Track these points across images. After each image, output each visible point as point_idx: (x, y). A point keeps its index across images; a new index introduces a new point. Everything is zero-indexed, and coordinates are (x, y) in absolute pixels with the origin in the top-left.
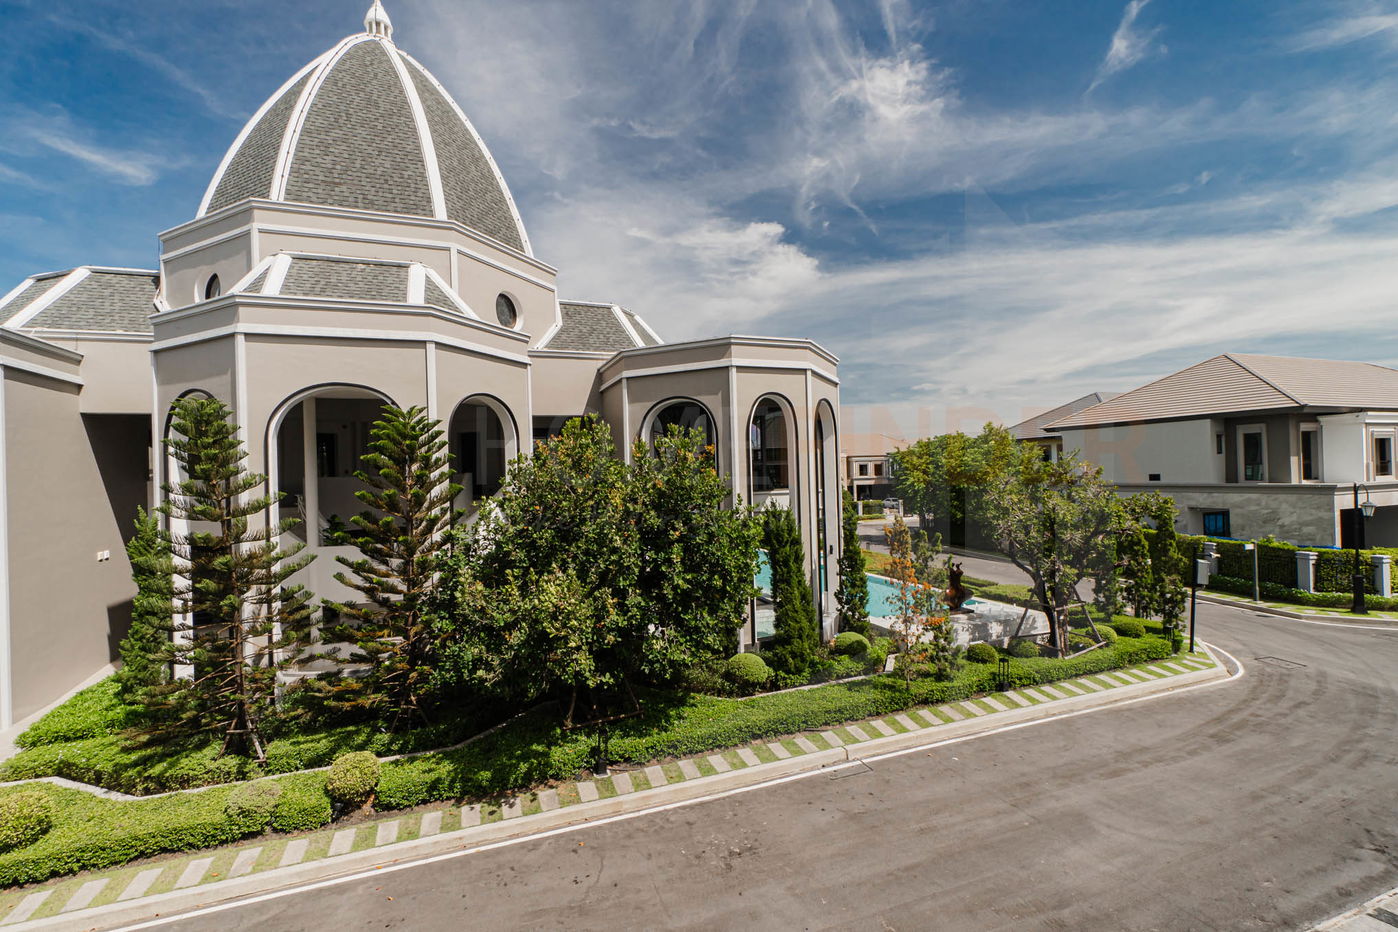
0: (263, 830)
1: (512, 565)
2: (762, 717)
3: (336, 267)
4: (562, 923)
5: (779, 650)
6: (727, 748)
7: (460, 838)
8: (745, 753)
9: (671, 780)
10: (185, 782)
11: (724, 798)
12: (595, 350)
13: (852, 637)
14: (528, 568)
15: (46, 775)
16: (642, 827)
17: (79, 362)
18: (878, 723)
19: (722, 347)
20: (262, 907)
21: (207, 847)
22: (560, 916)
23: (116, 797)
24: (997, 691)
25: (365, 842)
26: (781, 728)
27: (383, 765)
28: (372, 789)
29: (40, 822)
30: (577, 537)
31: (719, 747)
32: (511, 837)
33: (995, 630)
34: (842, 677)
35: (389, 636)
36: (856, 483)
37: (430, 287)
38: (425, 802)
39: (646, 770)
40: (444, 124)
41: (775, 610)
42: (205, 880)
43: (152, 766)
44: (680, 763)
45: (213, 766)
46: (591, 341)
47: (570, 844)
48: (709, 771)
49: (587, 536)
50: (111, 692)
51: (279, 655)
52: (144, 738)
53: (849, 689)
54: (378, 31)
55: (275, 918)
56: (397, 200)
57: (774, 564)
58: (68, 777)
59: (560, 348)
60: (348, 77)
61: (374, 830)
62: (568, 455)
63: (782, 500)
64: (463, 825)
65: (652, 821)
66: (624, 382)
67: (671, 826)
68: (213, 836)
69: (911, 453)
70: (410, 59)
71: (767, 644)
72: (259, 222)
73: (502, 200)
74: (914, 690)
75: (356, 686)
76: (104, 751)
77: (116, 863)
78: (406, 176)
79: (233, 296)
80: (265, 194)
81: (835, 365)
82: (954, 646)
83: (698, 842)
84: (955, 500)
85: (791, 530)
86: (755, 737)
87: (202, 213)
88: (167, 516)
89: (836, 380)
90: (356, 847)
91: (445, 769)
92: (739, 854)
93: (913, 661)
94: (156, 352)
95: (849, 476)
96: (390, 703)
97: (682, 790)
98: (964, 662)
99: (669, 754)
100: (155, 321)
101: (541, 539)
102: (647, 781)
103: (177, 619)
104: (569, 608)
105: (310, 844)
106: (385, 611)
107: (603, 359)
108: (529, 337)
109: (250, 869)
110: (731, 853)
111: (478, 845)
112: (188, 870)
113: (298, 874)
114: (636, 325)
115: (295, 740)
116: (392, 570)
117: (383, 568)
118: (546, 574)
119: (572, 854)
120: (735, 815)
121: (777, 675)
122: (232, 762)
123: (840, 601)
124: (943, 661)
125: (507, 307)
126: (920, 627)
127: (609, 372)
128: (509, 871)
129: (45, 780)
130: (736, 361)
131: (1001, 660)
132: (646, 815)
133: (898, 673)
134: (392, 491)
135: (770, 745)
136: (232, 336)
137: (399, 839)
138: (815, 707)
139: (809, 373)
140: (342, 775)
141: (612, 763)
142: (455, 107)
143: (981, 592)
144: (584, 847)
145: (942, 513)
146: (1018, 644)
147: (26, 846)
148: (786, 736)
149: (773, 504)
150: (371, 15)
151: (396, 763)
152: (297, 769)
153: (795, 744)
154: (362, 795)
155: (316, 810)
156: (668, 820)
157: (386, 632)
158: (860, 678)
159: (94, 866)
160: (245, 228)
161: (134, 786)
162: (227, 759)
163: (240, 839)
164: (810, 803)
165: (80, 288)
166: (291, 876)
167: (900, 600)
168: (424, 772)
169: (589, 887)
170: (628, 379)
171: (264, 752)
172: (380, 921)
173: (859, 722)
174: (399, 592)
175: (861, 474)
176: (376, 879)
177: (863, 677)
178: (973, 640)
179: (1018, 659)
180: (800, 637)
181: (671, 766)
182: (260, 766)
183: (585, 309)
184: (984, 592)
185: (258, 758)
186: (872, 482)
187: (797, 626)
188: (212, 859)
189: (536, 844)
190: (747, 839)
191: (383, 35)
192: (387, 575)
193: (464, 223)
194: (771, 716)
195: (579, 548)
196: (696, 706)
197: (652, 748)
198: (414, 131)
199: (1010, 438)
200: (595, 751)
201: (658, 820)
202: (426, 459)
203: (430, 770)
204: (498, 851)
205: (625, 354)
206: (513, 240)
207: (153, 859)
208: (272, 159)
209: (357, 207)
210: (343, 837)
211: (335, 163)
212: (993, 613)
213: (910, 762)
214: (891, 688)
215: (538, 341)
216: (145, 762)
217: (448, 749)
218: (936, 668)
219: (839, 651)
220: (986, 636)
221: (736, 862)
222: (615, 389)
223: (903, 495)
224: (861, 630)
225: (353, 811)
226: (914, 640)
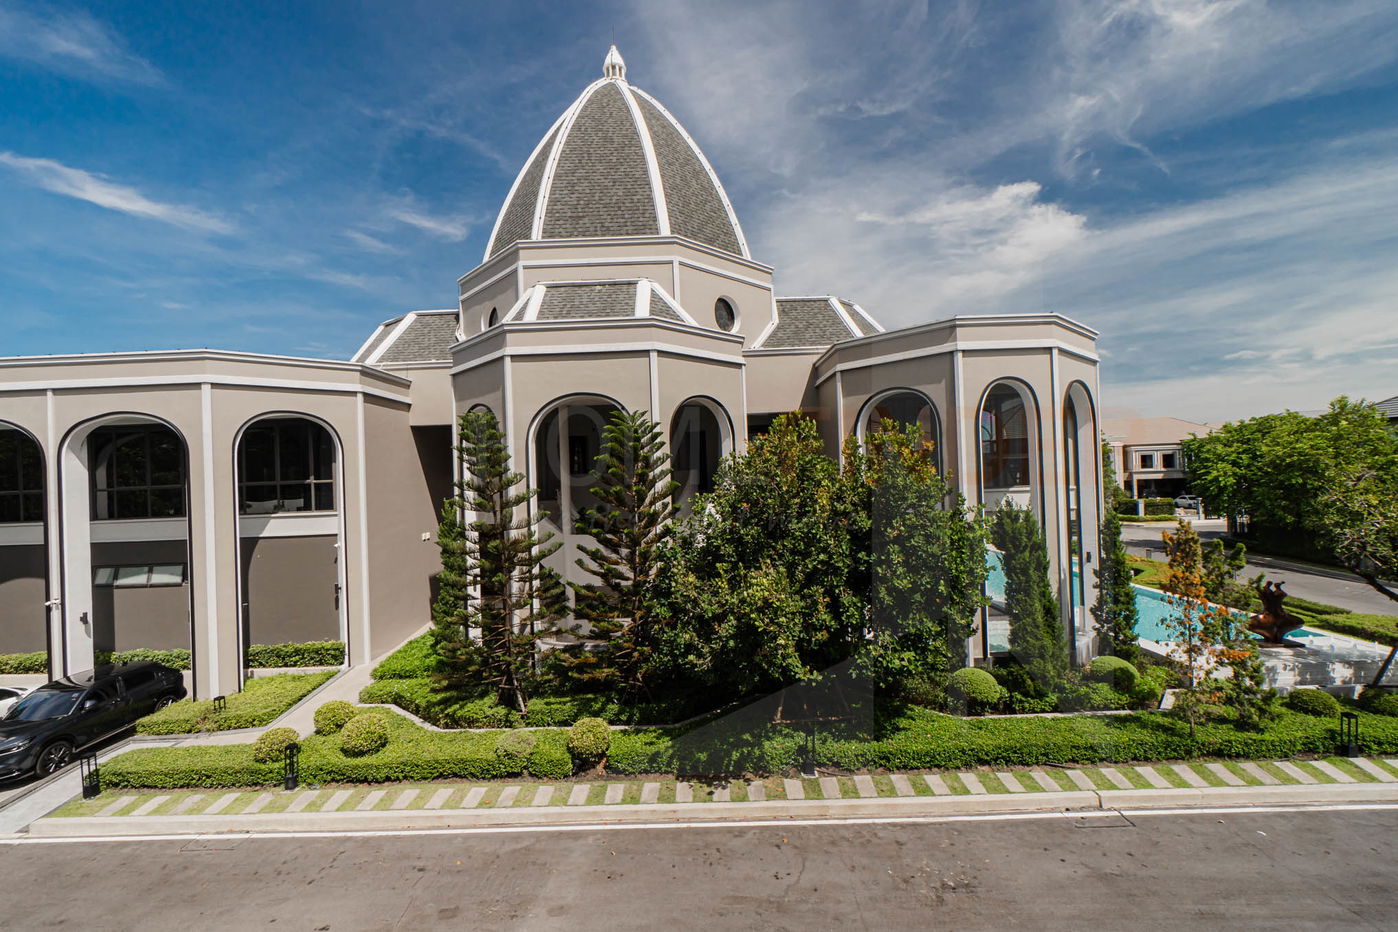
0: (522, 772)
1: (720, 559)
2: (990, 742)
3: (579, 291)
4: (760, 915)
5: (1015, 669)
6: (947, 769)
7: (674, 812)
8: (968, 778)
9: (881, 793)
10: (471, 723)
11: (941, 824)
12: (811, 345)
13: (1114, 662)
14: (736, 563)
15: (387, 702)
16: (847, 836)
17: (408, 387)
18: (1146, 771)
19: (948, 329)
20: (517, 837)
21: (484, 778)
22: (759, 907)
23: (428, 726)
24: (1336, 754)
25: (596, 798)
26: (1015, 757)
27: (614, 733)
28: (603, 752)
29: (380, 737)
30: (785, 534)
31: (938, 766)
32: (720, 820)
33: (1340, 673)
34: (1098, 708)
35: (618, 617)
36: (1136, 477)
37: (655, 298)
38: (646, 772)
39: (856, 778)
40: (668, 146)
41: (1011, 624)
42: (481, 805)
43: (450, 706)
44: (893, 777)
45: (489, 712)
46: (808, 336)
47: (775, 838)
48: (925, 791)
49: (793, 534)
50: (428, 644)
51: (539, 626)
52: (445, 683)
53: (1107, 725)
54: (614, 74)
55: (527, 849)
56: (628, 224)
57: (1009, 570)
58: (399, 705)
59: (777, 346)
60: (590, 121)
61: (604, 788)
62: (774, 454)
63: (1020, 499)
64: (678, 800)
65: (859, 832)
66: (838, 375)
67: (878, 841)
68: (488, 770)
69: (1213, 440)
70: (640, 92)
71: (1002, 660)
72: (525, 259)
73: (721, 207)
74: (1200, 736)
75: (593, 660)
76: (420, 689)
77: (425, 778)
78: (636, 201)
79: (503, 325)
80: (528, 236)
81: (1093, 339)
82: (1265, 687)
83: (907, 865)
84: (1284, 499)
85: (1031, 533)
86: (982, 762)
87: (486, 258)
88: (463, 509)
89: (1094, 356)
90: (589, 802)
91: (665, 744)
92: (954, 889)
93: (1199, 701)
94: (454, 375)
95: (1126, 468)
96: (621, 677)
97: (894, 806)
98: (1284, 710)
99: (881, 765)
100: (453, 351)
101: (747, 535)
102: (856, 790)
103: (470, 590)
104: (778, 604)
105: (555, 792)
106: (616, 595)
107: (818, 353)
108: (743, 338)
109: (511, 803)
110: (944, 886)
111: (689, 820)
112: (469, 795)
113: (546, 815)
114: (854, 315)
115: (548, 700)
116: (622, 558)
117: (614, 556)
118: (753, 570)
119: (776, 849)
120: (952, 844)
121: (1011, 697)
122: (502, 711)
123: (1098, 618)
124: (1247, 707)
125: (725, 311)
126: (1213, 660)
127: (824, 366)
128: (715, 852)
129: (386, 706)
130: (962, 345)
131: (1344, 714)
132: (853, 825)
133: (1177, 712)
134: (618, 488)
135: (999, 775)
136: (501, 359)
137: (624, 802)
138: (1058, 739)
139: (1055, 352)
140: (579, 736)
141: (820, 765)
142: (679, 127)
143: (1322, 621)
144: (788, 844)
145: (1262, 515)
146: (1377, 696)
147: (372, 754)
148: (1020, 767)
149: (1009, 504)
150: (608, 61)
151: (624, 732)
152: (549, 725)
153: (1030, 777)
154: (595, 756)
155: (560, 763)
156: (875, 834)
157: (616, 614)
158: (1123, 713)
159: (412, 778)
160: (513, 267)
161: (439, 720)
162: (500, 708)
163: (506, 776)
164: (1046, 849)
165: (411, 329)
166: (540, 815)
167: (1181, 623)
168: (646, 744)
169: (789, 886)
170: (842, 372)
171: (525, 706)
172: (604, 871)
173: (1120, 765)
174: (627, 579)
175: (1143, 466)
176: (604, 833)
177: (1128, 712)
178: (1301, 683)
179: (1378, 717)
180: (1042, 656)
181: (883, 779)
182: (522, 717)
183: (801, 303)
184: (1326, 621)
185: (521, 711)
186: (1160, 476)
187: (1038, 643)
188: (486, 789)
189: (742, 832)
190: (964, 873)
191: (618, 76)
192: (617, 563)
193: (685, 236)
194: (1000, 741)
195: (784, 546)
196: (914, 720)
197: (862, 756)
198: (643, 157)
199: (1378, 416)
200: (802, 750)
201: (864, 833)
202: (646, 459)
203: (652, 743)
204: (707, 831)
205: (838, 347)
206: (731, 245)
207: (448, 780)
208: (533, 204)
209: (597, 235)
210: (581, 790)
211: (579, 199)
212: (1336, 651)
213: (1192, 826)
214: (1168, 730)
215: (755, 341)
216: (446, 702)
217: (668, 726)
218: (1237, 714)
219: (1094, 677)
220: (1324, 680)
221: (949, 896)
222: (830, 383)
223: (1202, 492)
224: (1127, 655)
225: (589, 769)
226: (1202, 674)
